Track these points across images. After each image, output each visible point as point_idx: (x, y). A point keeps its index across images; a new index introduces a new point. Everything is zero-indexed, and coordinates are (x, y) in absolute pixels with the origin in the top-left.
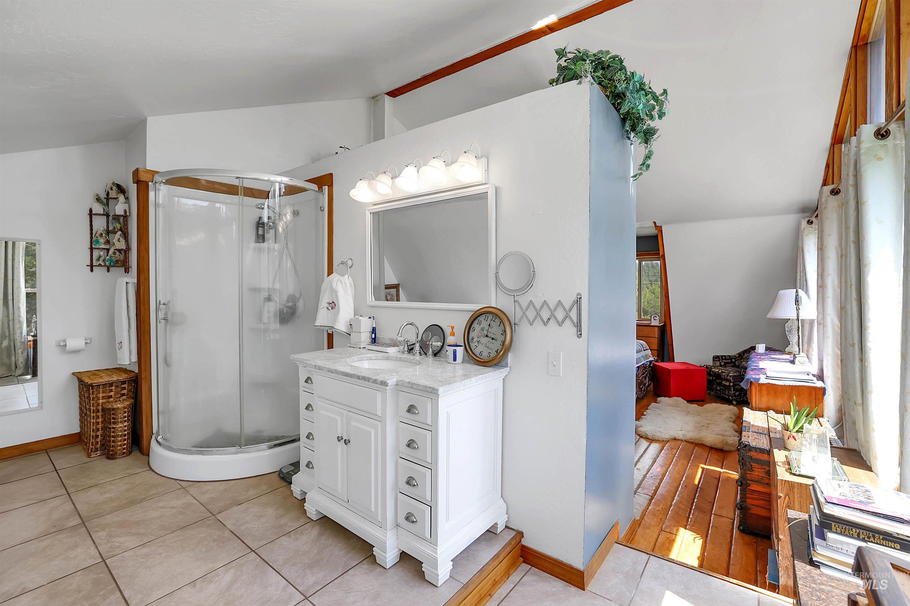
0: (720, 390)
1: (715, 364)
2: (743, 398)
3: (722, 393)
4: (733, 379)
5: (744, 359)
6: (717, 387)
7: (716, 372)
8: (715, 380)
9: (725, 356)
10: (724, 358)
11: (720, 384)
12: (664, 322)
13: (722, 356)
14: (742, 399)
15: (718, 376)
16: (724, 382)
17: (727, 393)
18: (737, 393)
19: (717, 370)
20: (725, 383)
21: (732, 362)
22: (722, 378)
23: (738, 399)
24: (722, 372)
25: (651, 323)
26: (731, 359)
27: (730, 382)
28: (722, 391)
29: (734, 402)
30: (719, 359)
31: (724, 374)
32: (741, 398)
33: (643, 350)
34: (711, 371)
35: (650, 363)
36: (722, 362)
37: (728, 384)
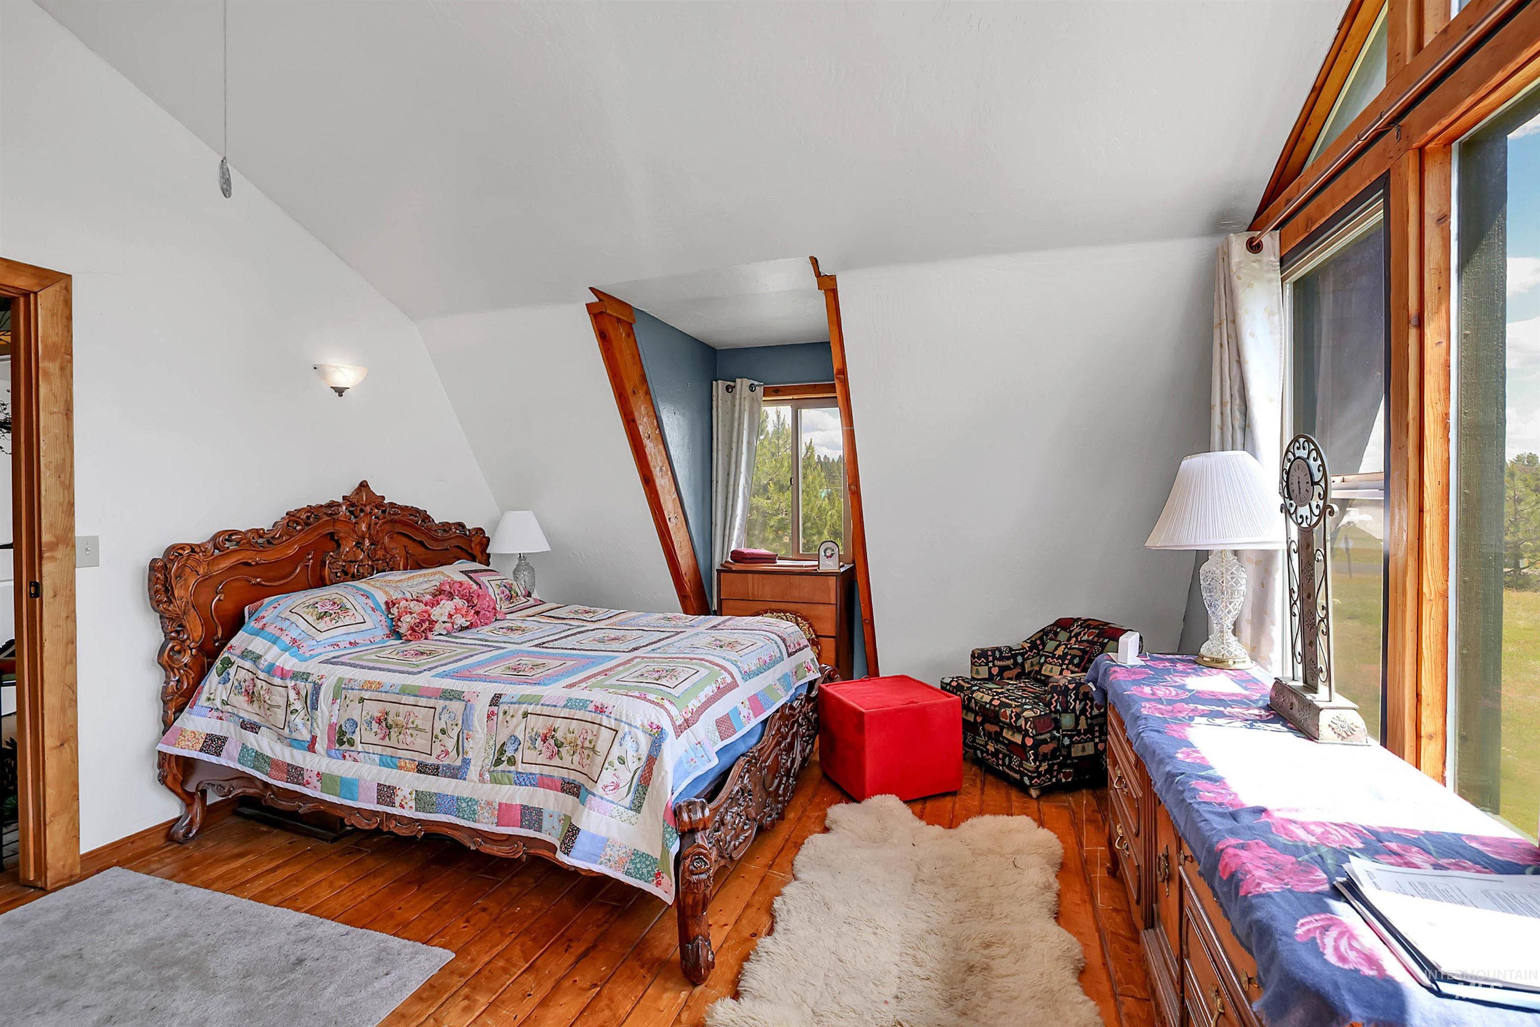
0: (995, 754)
1: (978, 673)
2: (1056, 777)
3: (1000, 762)
4: (1035, 728)
5: (1047, 657)
6: (987, 744)
7: (986, 703)
8: (982, 723)
9: (999, 649)
10: (997, 654)
11: (997, 737)
12: (854, 562)
13: (993, 651)
14: (1054, 780)
15: (990, 715)
16: (1007, 734)
17: (1015, 763)
18: (1044, 767)
19: (987, 699)
20: (1009, 737)
21: (1016, 664)
22: (1003, 722)
23: (1045, 782)
24: (1003, 705)
25: (818, 566)
26: (1014, 657)
27: (1026, 734)
28: (1001, 756)
29: (1034, 793)
30: (987, 659)
31: (1008, 713)
32: (1052, 777)
33: (785, 655)
34: (970, 699)
35: (810, 690)
36: (994, 666)
37: (1018, 739)
